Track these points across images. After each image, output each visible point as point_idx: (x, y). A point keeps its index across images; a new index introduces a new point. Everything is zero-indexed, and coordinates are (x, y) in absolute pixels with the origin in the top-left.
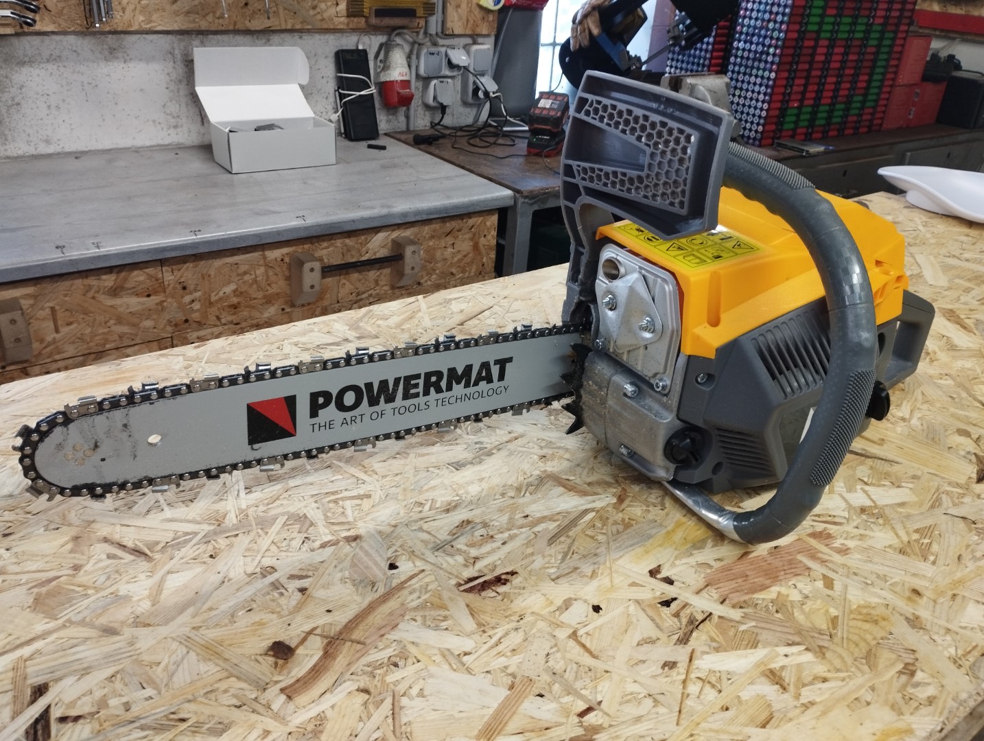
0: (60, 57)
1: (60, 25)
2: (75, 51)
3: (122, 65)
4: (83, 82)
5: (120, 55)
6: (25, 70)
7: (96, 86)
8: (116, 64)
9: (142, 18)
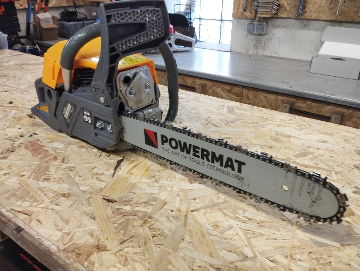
0: (288, 26)
1: (288, 16)
2: (293, 25)
3: (307, 31)
4: (292, 35)
5: (307, 27)
6: (276, 29)
7: (296, 37)
8: (305, 30)
9: (316, 15)
